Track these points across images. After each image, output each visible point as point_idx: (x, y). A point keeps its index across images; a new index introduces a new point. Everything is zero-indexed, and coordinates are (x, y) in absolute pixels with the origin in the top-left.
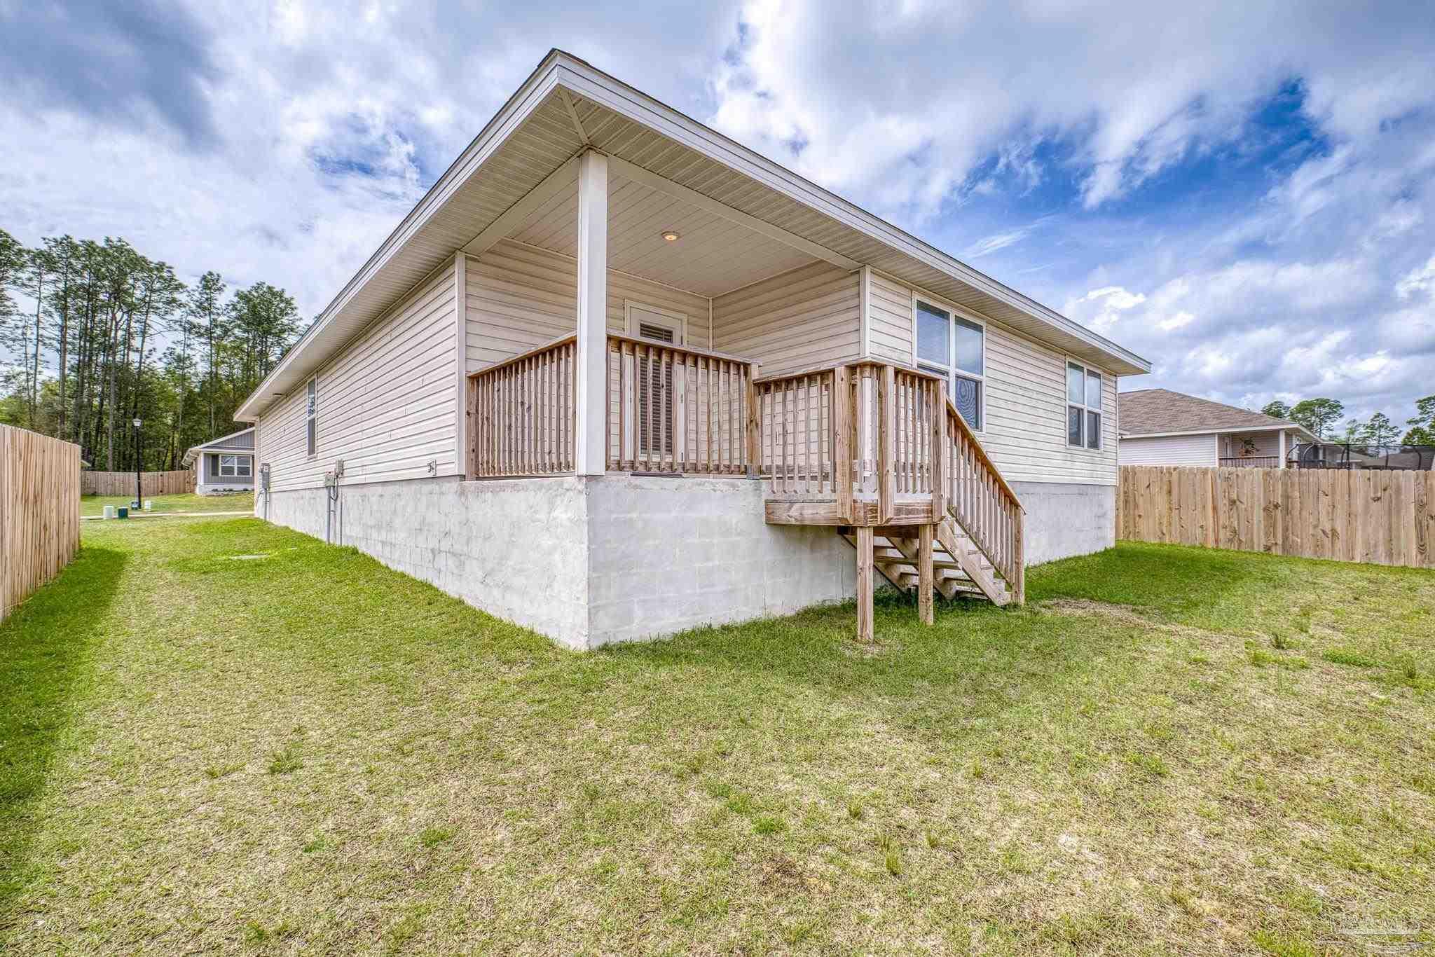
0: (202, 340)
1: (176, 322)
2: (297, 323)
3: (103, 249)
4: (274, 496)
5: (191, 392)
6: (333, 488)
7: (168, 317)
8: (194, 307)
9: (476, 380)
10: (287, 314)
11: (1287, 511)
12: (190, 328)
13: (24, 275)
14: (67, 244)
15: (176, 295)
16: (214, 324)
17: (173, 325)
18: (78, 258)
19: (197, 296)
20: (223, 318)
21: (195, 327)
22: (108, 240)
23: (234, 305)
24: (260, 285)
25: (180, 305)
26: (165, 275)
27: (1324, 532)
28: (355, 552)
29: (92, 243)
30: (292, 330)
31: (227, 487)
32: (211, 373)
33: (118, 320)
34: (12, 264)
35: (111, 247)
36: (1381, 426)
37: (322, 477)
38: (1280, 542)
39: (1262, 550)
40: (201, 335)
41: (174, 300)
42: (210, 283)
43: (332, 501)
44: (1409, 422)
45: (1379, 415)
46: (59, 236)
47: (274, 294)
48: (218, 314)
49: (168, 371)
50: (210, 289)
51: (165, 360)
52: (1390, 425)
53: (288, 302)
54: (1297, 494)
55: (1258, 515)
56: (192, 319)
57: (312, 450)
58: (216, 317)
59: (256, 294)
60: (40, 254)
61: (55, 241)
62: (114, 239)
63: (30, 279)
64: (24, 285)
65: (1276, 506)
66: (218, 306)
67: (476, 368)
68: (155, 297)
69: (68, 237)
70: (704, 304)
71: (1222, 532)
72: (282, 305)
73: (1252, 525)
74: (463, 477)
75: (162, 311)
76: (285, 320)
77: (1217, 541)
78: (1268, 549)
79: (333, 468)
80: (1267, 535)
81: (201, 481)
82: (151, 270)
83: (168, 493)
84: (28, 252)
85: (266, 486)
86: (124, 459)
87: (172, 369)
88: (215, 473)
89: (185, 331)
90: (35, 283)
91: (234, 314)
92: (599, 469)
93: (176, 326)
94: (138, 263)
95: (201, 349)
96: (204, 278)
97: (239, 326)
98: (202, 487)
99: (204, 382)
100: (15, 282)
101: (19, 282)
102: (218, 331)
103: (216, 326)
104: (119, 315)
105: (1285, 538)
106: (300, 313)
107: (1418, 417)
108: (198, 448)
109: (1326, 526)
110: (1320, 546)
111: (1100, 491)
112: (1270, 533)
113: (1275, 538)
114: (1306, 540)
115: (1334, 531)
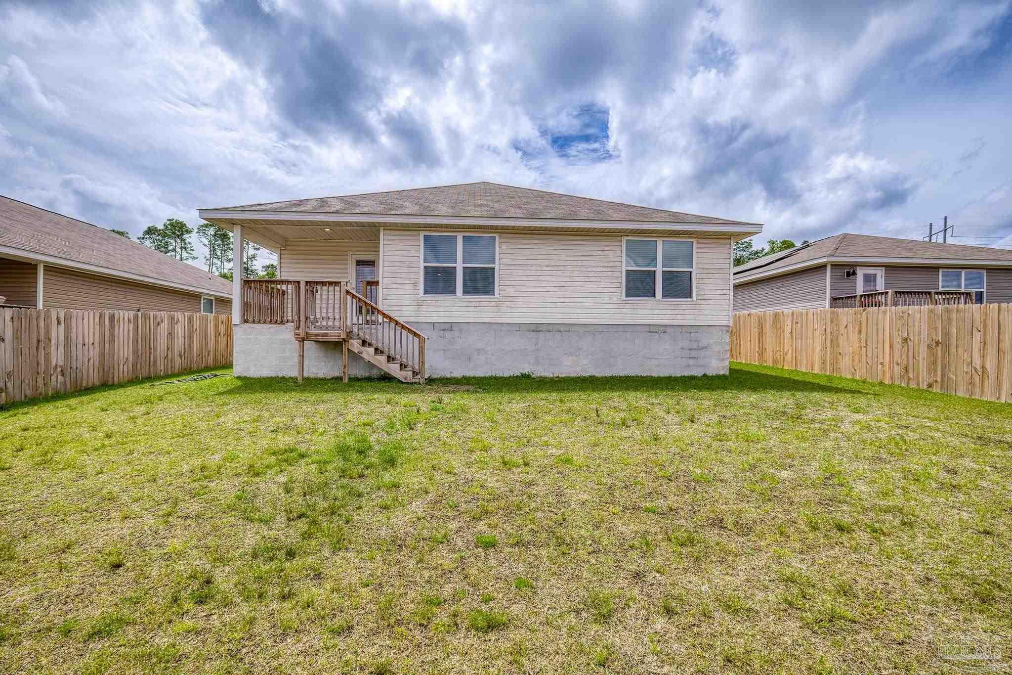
11: (946, 348)
27: (976, 370)
38: (939, 379)
39: (925, 387)
54: (954, 330)
55: (923, 351)
65: (937, 343)
71: (896, 368)
73: (919, 361)
77: (892, 378)
78: (930, 386)
80: (929, 372)
105: (943, 375)
109: (977, 363)
110: (972, 383)
111: (692, 330)
112: (932, 370)
113: (935, 375)
114: (960, 378)
115: (983, 367)
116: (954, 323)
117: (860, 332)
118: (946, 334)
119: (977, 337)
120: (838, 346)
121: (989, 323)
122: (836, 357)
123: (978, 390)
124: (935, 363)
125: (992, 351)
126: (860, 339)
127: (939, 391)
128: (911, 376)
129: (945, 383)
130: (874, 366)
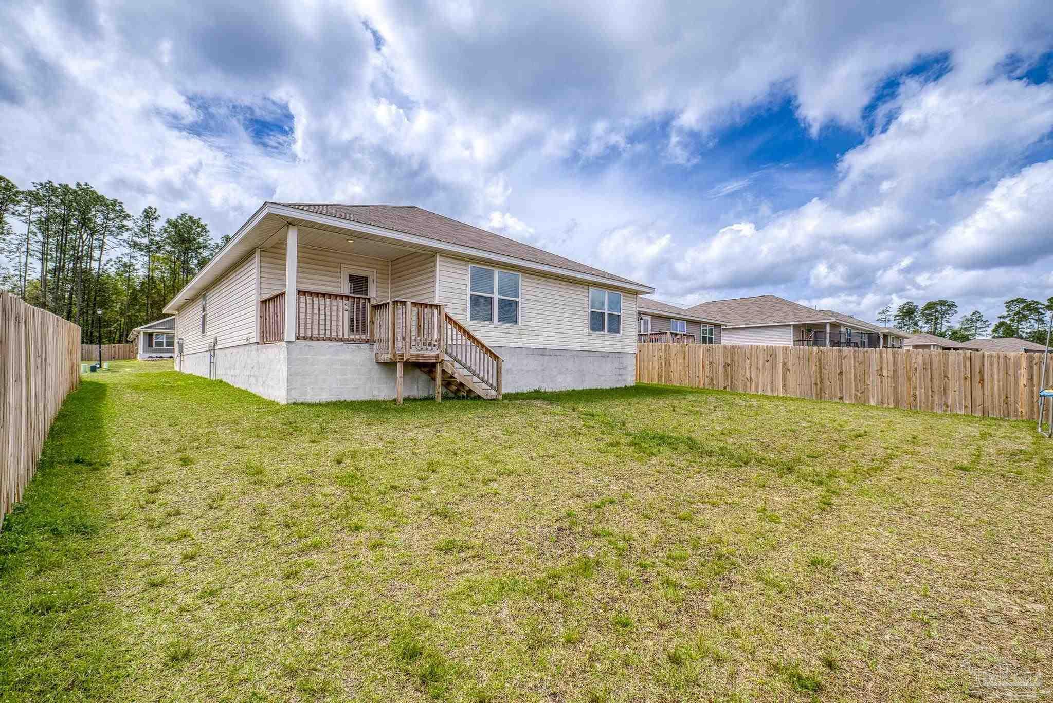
0: (143, 253)
1: (125, 241)
2: (209, 242)
3: (75, 191)
4: (185, 357)
5: (134, 289)
6: (212, 350)
7: (119, 237)
8: (138, 231)
9: (263, 302)
10: (202, 236)
11: (733, 368)
12: (135, 245)
13: (20, 209)
14: (50, 188)
15: (125, 223)
16: (152, 242)
17: (122, 243)
18: (57, 197)
19: (140, 223)
20: (158, 239)
21: (137, 244)
22: (78, 184)
23: (165, 229)
24: (183, 215)
25: (127, 230)
26: (117, 208)
27: (747, 378)
28: (221, 381)
29: (67, 186)
30: (205, 247)
31: (159, 355)
32: (149, 276)
33: (84, 239)
34: (12, 201)
35: (80, 189)
36: (977, 320)
37: (207, 345)
38: (729, 384)
39: (722, 389)
40: (141, 250)
41: (123, 226)
42: (149, 214)
43: (212, 358)
44: (1000, 317)
45: (976, 312)
46: (44, 181)
47: (193, 222)
48: (154, 236)
49: (118, 274)
50: (149, 218)
51: (115, 266)
52: (984, 319)
53: (203, 228)
54: (737, 359)
56: (135, 239)
57: (204, 331)
58: (153, 237)
59: (180, 221)
60: (30, 193)
61: (41, 184)
62: (83, 184)
63: (24, 211)
64: (19, 215)
65: (728, 365)
66: (154, 230)
67: (264, 297)
68: (110, 223)
69: (50, 182)
70: (386, 263)
71: (706, 379)
72: (199, 230)
73: (718, 375)
74: (258, 343)
75: (115, 234)
76: (201, 240)
77: (704, 384)
78: (725, 388)
79: (213, 340)
80: (724, 380)
81: (141, 351)
82: (107, 205)
83: (118, 359)
84: (23, 193)
85: (181, 352)
86: (87, 335)
87: (120, 272)
88: (150, 345)
89: (131, 247)
90: (27, 214)
91: (165, 235)
92: (293, 339)
93: (125, 244)
94: (99, 200)
95: (141, 259)
96: (145, 211)
97: (169, 243)
98: (141, 355)
99: (143, 283)
100: (13, 213)
101: (16, 213)
102: (154, 247)
103: (153, 243)
104: (85, 236)
105: (732, 382)
106: (211, 234)
107: (1006, 314)
108: (139, 328)
109: (748, 375)
110: (745, 386)
111: (620, 356)
112: (726, 380)
113: (728, 382)
114: (740, 383)
115: (751, 378)
116: (736, 355)
117: (684, 358)
118: (732, 361)
119: (748, 361)
120: (670, 366)
121: (753, 354)
122: (669, 373)
123: (748, 390)
124: (727, 376)
125: (754, 368)
126: (684, 363)
127: (729, 390)
128: (714, 383)
129: (732, 387)
130: (694, 378)
